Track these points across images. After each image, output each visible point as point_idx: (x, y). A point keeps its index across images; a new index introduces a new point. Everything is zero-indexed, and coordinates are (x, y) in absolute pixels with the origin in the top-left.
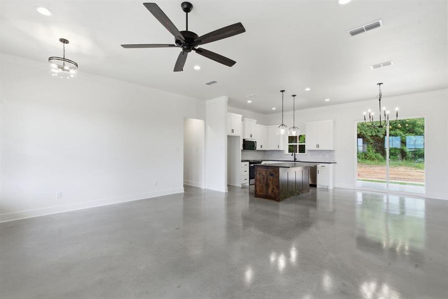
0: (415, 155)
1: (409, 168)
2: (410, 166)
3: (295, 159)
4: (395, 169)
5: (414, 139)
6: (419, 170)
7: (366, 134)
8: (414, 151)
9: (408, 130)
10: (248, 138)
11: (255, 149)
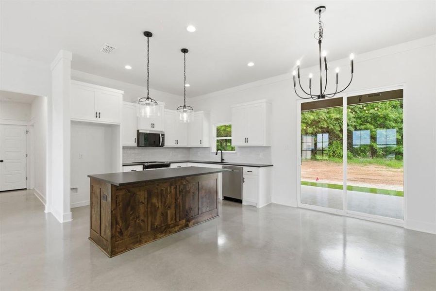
0: (386, 151)
1: (380, 167)
2: (381, 164)
3: (222, 160)
4: (365, 168)
5: (385, 133)
6: (391, 169)
7: (335, 129)
8: (385, 148)
9: (379, 125)
10: (146, 129)
11: (163, 145)
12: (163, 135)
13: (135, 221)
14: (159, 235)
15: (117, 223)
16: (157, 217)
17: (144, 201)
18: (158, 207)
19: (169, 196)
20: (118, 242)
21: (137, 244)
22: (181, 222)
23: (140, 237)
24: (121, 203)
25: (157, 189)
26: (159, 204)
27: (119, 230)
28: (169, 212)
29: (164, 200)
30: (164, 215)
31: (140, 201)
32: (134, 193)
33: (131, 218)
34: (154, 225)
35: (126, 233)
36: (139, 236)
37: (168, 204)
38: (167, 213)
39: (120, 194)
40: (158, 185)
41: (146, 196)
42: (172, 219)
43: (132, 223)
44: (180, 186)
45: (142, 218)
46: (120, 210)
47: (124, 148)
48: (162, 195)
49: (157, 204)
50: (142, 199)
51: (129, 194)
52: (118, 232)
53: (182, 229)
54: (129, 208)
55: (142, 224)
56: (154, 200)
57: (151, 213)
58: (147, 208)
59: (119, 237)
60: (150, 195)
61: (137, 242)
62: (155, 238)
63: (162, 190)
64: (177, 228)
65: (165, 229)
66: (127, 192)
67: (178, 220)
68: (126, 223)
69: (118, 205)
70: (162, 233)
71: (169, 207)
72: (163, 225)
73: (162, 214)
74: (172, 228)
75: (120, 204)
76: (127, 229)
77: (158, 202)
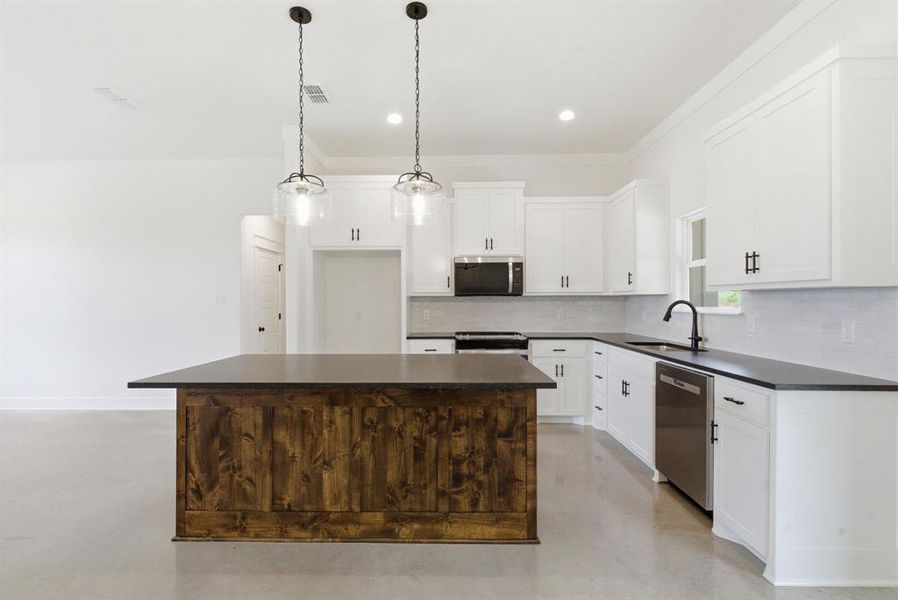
3: (696, 338)
11: (518, 291)
12: (519, 266)
13: (231, 477)
14: (294, 531)
15: (188, 469)
16: (290, 483)
17: (252, 434)
18: (294, 457)
19: (325, 431)
20: (191, 512)
21: (236, 534)
22: (367, 516)
23: (243, 519)
24: (197, 426)
25: (289, 407)
26: (294, 449)
27: (194, 486)
28: (326, 476)
29: (309, 440)
30: (312, 481)
31: (244, 431)
32: (229, 409)
33: (221, 466)
34: (282, 499)
35: (208, 497)
36: (239, 514)
37: (323, 454)
38: (320, 477)
39: (196, 405)
40: (291, 398)
41: (260, 420)
42: (336, 499)
43: (224, 478)
44: (363, 410)
45: (248, 471)
46: (196, 440)
47: (412, 299)
48: (304, 425)
49: (288, 446)
50: (248, 427)
51: (216, 407)
52: (193, 489)
53: (369, 536)
54: (217, 442)
55: (248, 488)
56: (281, 435)
57: (273, 468)
58: (261, 453)
59: (193, 502)
60: (270, 421)
61: (235, 528)
62: (283, 535)
63: (304, 412)
64: (353, 530)
65: (314, 519)
66: (212, 404)
67: (356, 508)
68: (209, 474)
69: (191, 428)
70: (303, 526)
71: (327, 464)
72: (307, 507)
73: (306, 478)
74: (336, 522)
75: (195, 429)
76: (211, 487)
77: (292, 443)
